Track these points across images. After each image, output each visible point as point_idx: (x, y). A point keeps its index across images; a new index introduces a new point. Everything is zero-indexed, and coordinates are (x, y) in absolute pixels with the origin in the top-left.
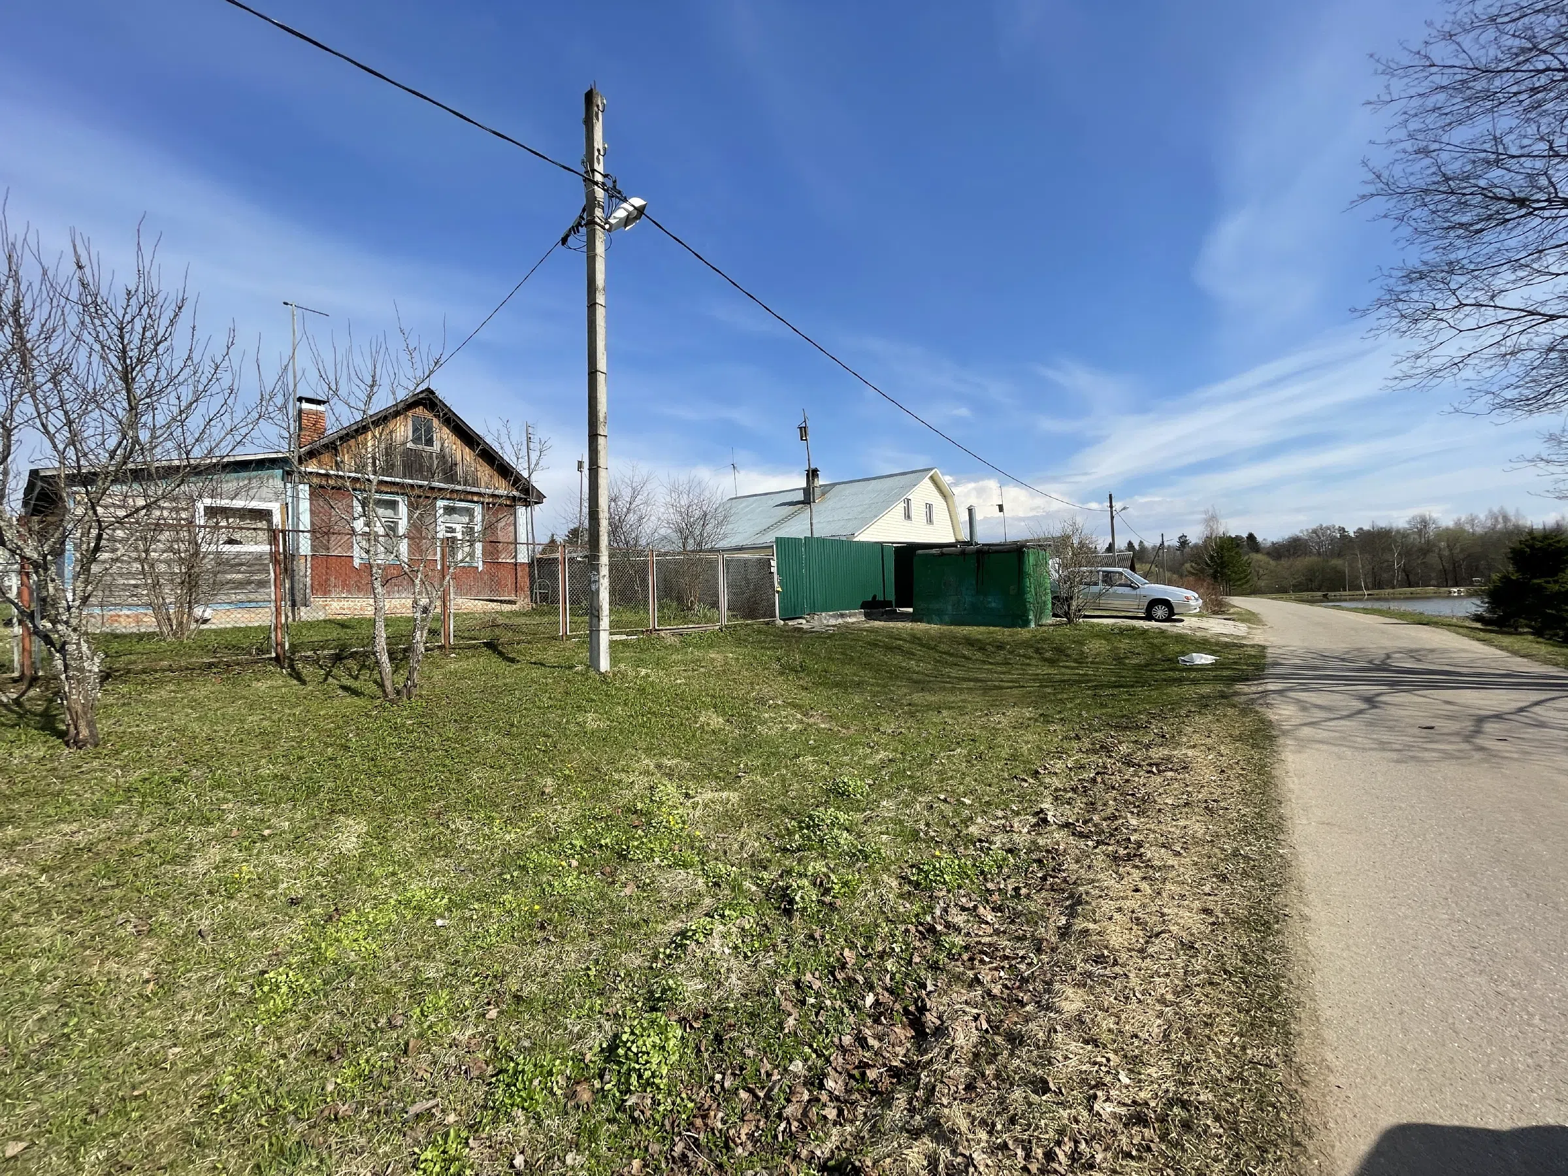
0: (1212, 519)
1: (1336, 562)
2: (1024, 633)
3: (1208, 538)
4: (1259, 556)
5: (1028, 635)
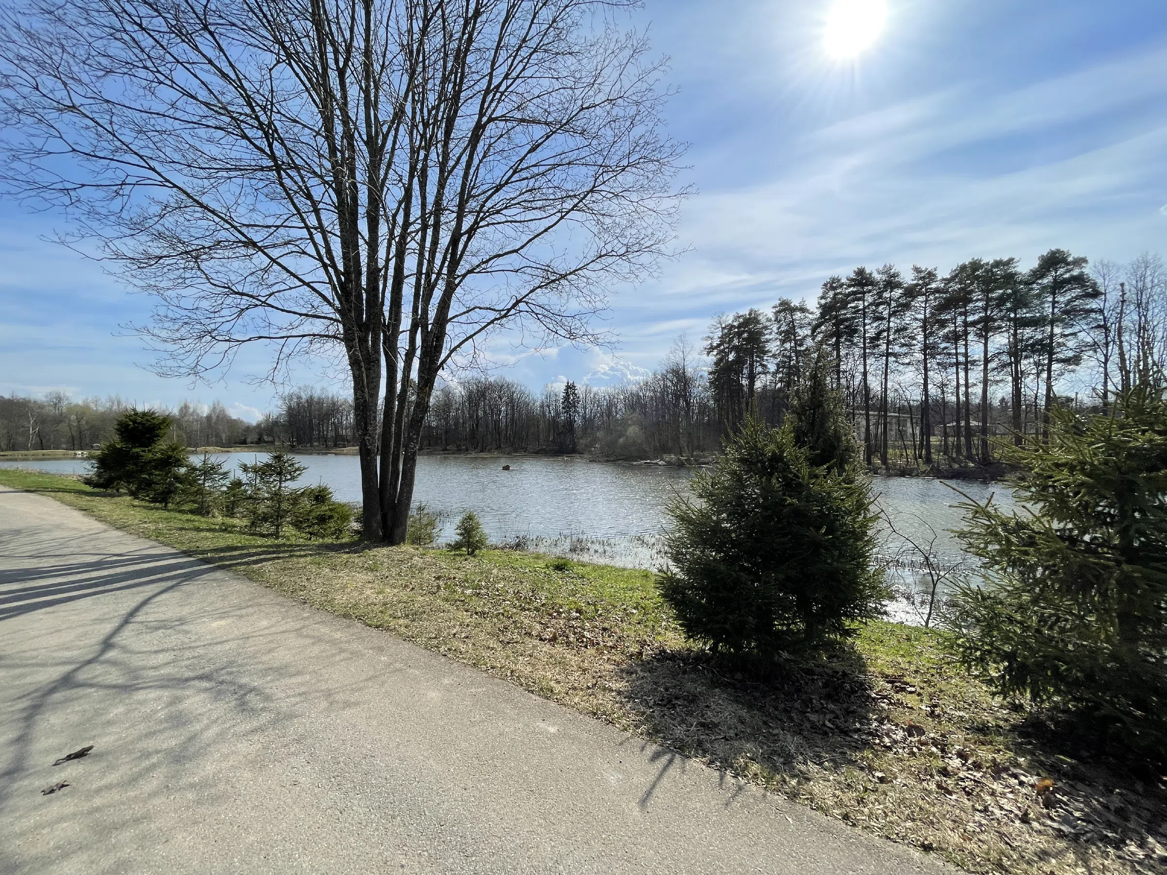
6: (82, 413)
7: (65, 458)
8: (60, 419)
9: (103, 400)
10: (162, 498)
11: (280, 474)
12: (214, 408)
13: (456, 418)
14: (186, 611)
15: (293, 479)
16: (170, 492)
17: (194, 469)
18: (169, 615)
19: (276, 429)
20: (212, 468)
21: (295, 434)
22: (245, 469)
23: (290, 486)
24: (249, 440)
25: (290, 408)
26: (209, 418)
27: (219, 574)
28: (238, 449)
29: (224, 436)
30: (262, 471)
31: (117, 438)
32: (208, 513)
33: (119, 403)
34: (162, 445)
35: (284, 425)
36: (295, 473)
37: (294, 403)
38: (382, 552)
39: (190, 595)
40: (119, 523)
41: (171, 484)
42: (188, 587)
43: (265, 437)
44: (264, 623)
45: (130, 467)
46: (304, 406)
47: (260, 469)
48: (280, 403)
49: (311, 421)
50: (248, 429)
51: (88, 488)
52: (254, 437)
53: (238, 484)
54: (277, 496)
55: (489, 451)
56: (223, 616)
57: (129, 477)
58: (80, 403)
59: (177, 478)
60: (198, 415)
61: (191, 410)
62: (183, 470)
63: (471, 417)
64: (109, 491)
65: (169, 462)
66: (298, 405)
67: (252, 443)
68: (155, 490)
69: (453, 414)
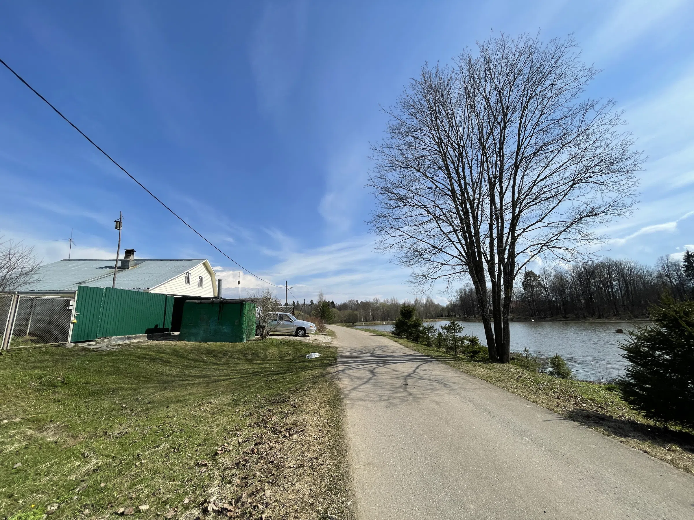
0: (321, 295)
1: (356, 312)
2: (239, 346)
3: (320, 302)
4: (335, 309)
5: (241, 347)
6: (384, 305)
7: (380, 324)
8: (378, 309)
9: (389, 300)
10: (416, 340)
11: (454, 329)
12: (428, 299)
13: (571, 294)
14: (430, 368)
15: (459, 332)
16: (419, 337)
17: (425, 328)
18: (426, 369)
19: (456, 308)
20: (431, 328)
21: (465, 311)
22: (442, 327)
23: (459, 335)
24: (444, 315)
25: (461, 297)
26: (426, 304)
27: (437, 362)
28: (439, 320)
29: (433, 313)
30: (448, 328)
31: (400, 316)
32: (431, 346)
33: (394, 301)
34: (414, 318)
35: (459, 306)
36: (460, 330)
37: (463, 294)
38: (497, 365)
39: (430, 365)
40: (407, 346)
41: (418, 334)
42: (429, 364)
43: (451, 313)
44: (450, 374)
45: (405, 327)
46: (467, 295)
47: (447, 328)
48: (456, 294)
49: (473, 303)
50: (443, 309)
51: (393, 335)
52: (445, 313)
53: (440, 334)
54: (454, 339)
55: (606, 318)
56: (439, 371)
57: (404, 331)
58: (383, 301)
59: (420, 331)
60: (422, 303)
61: (419, 301)
62: (421, 329)
63: (584, 292)
64: (399, 336)
65: (417, 325)
66: (465, 294)
67: (445, 316)
68: (413, 336)
69: (568, 291)
